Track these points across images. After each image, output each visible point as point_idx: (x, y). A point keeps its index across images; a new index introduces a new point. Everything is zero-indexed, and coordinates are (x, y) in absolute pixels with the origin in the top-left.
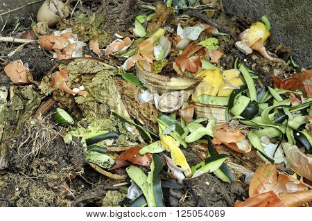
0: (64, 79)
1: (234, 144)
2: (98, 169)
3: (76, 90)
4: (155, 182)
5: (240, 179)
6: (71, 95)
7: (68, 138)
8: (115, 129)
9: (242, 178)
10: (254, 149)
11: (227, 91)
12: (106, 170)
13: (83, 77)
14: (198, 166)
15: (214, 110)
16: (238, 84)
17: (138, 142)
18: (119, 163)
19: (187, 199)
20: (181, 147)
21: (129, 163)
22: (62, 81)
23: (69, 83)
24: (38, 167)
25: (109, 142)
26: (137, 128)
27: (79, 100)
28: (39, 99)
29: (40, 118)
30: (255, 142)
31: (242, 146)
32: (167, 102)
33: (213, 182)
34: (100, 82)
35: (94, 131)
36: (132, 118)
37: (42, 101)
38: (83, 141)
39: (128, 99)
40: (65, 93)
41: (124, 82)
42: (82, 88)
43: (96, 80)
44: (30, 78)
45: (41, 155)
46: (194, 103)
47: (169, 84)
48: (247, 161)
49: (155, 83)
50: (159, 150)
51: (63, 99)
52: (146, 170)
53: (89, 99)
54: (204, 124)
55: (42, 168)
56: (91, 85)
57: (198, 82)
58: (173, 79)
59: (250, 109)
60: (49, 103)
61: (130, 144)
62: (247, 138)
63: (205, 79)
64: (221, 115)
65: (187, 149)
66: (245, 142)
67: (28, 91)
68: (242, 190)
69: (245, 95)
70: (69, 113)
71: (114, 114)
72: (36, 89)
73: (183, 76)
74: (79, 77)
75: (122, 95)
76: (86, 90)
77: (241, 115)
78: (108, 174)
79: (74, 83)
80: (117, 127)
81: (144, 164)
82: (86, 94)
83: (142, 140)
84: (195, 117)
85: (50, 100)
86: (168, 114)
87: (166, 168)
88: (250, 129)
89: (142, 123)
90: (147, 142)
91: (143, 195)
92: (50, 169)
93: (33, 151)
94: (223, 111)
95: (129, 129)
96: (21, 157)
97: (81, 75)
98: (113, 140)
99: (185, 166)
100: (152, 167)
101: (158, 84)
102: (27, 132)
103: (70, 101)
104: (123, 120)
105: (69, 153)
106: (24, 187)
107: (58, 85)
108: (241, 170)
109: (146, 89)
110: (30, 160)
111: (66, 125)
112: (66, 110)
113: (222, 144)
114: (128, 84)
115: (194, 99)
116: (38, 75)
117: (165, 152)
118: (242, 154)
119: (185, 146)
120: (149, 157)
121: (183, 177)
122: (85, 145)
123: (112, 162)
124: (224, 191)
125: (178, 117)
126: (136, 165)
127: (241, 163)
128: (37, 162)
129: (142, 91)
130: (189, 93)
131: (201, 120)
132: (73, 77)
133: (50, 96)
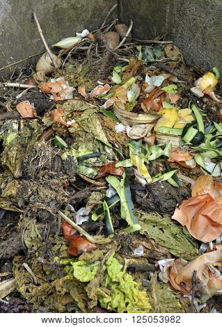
0: (61, 115)
1: (184, 162)
2: (85, 178)
3: (69, 123)
4: (125, 185)
5: (187, 186)
6: (65, 126)
7: (65, 156)
8: (97, 151)
9: (189, 186)
10: (198, 166)
11: (181, 125)
12: (91, 179)
13: (74, 113)
14: (157, 176)
15: (170, 138)
16: (190, 119)
17: (114, 160)
18: (101, 174)
19: (147, 197)
20: (145, 163)
21: (108, 174)
22: (59, 116)
23: (64, 118)
24: (43, 176)
25: (93, 160)
26: (114, 150)
27: (71, 130)
28: (42, 129)
29: (43, 142)
30: (199, 160)
31: (190, 163)
32: (136, 132)
33: (166, 186)
34: (87, 117)
35: (83, 152)
36: (110, 143)
37: (44, 130)
38: (75, 158)
39: (108, 129)
40: (61, 125)
41: (105, 117)
42: (73, 121)
43: (84, 116)
44: (35, 114)
45: (45, 168)
46: (155, 133)
47: (137, 118)
48: (194, 175)
49: (127, 118)
50: (130, 165)
51: (60, 129)
52: (120, 177)
53: (79, 129)
54: (163, 148)
55: (46, 176)
56: (80, 119)
57: (160, 117)
58: (140, 115)
59: (198, 138)
60: (50, 132)
61: (109, 161)
62: (194, 158)
63: (164, 116)
64: (176, 142)
65: (149, 165)
66: (192, 161)
67: (34, 123)
68: (187, 193)
69: (196, 128)
70: (64, 140)
71: (97, 140)
72: (40, 122)
73: (149, 113)
74: (71, 113)
75: (103, 126)
76: (77, 122)
77: (191, 142)
78: (93, 182)
79: (68, 118)
80: (99, 149)
81: (119, 174)
82: (76, 126)
83: (117, 159)
84: (156, 143)
85: (50, 130)
86: (137, 140)
87: (134, 177)
88: (196, 152)
89: (117, 146)
90: (121, 159)
91: (117, 195)
92: (51, 177)
93: (40, 165)
94: (178, 139)
95: (108, 151)
96: (32, 168)
97: (73, 112)
98: (96, 159)
99: (147, 175)
100: (124, 176)
101: (129, 119)
102: (36, 152)
103: (65, 131)
104: (103, 144)
105: (65, 167)
106: (34, 189)
107: (56, 119)
108: (188, 180)
109: (120, 122)
110: (38, 171)
111: (63, 148)
112: (62, 137)
113: (175, 162)
114: (108, 119)
115: (155, 129)
116: (41, 112)
117: (133, 166)
118: (189, 169)
119: (148, 162)
120: (122, 170)
121: (145, 183)
122: (76, 161)
123: (95, 174)
124: (174, 192)
125: (144, 143)
126: (112, 175)
127: (188, 176)
128: (42, 172)
129: (118, 123)
130: (152, 126)
131: (160, 145)
132: (67, 113)
133: (50, 127)
